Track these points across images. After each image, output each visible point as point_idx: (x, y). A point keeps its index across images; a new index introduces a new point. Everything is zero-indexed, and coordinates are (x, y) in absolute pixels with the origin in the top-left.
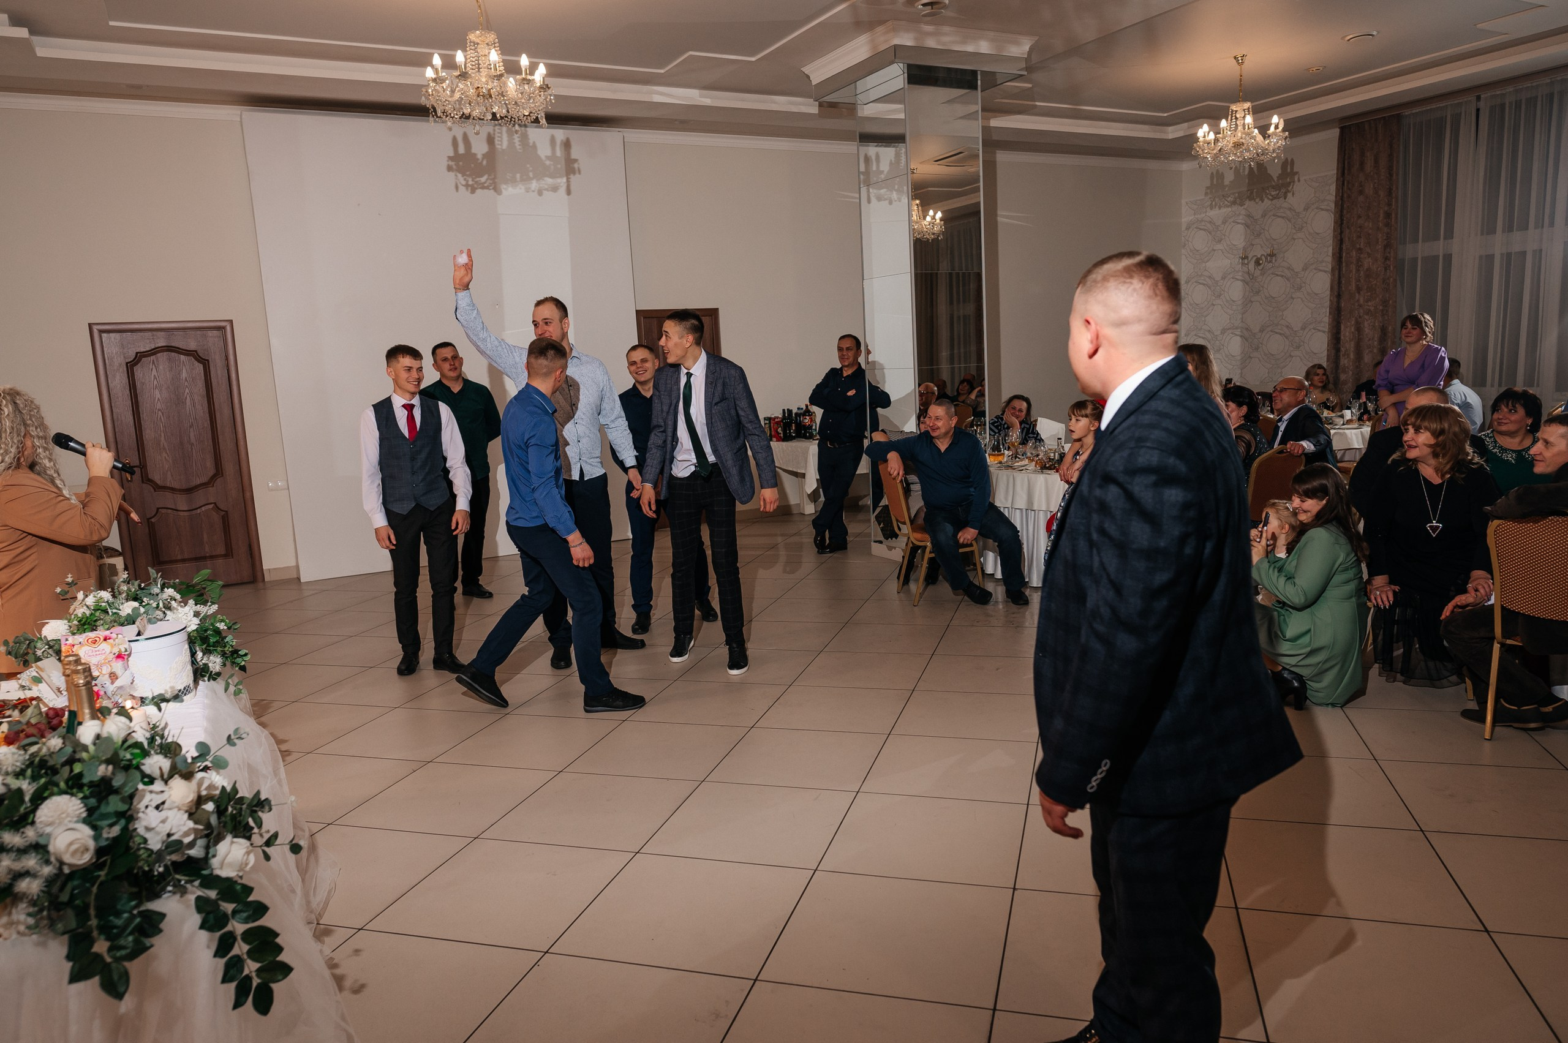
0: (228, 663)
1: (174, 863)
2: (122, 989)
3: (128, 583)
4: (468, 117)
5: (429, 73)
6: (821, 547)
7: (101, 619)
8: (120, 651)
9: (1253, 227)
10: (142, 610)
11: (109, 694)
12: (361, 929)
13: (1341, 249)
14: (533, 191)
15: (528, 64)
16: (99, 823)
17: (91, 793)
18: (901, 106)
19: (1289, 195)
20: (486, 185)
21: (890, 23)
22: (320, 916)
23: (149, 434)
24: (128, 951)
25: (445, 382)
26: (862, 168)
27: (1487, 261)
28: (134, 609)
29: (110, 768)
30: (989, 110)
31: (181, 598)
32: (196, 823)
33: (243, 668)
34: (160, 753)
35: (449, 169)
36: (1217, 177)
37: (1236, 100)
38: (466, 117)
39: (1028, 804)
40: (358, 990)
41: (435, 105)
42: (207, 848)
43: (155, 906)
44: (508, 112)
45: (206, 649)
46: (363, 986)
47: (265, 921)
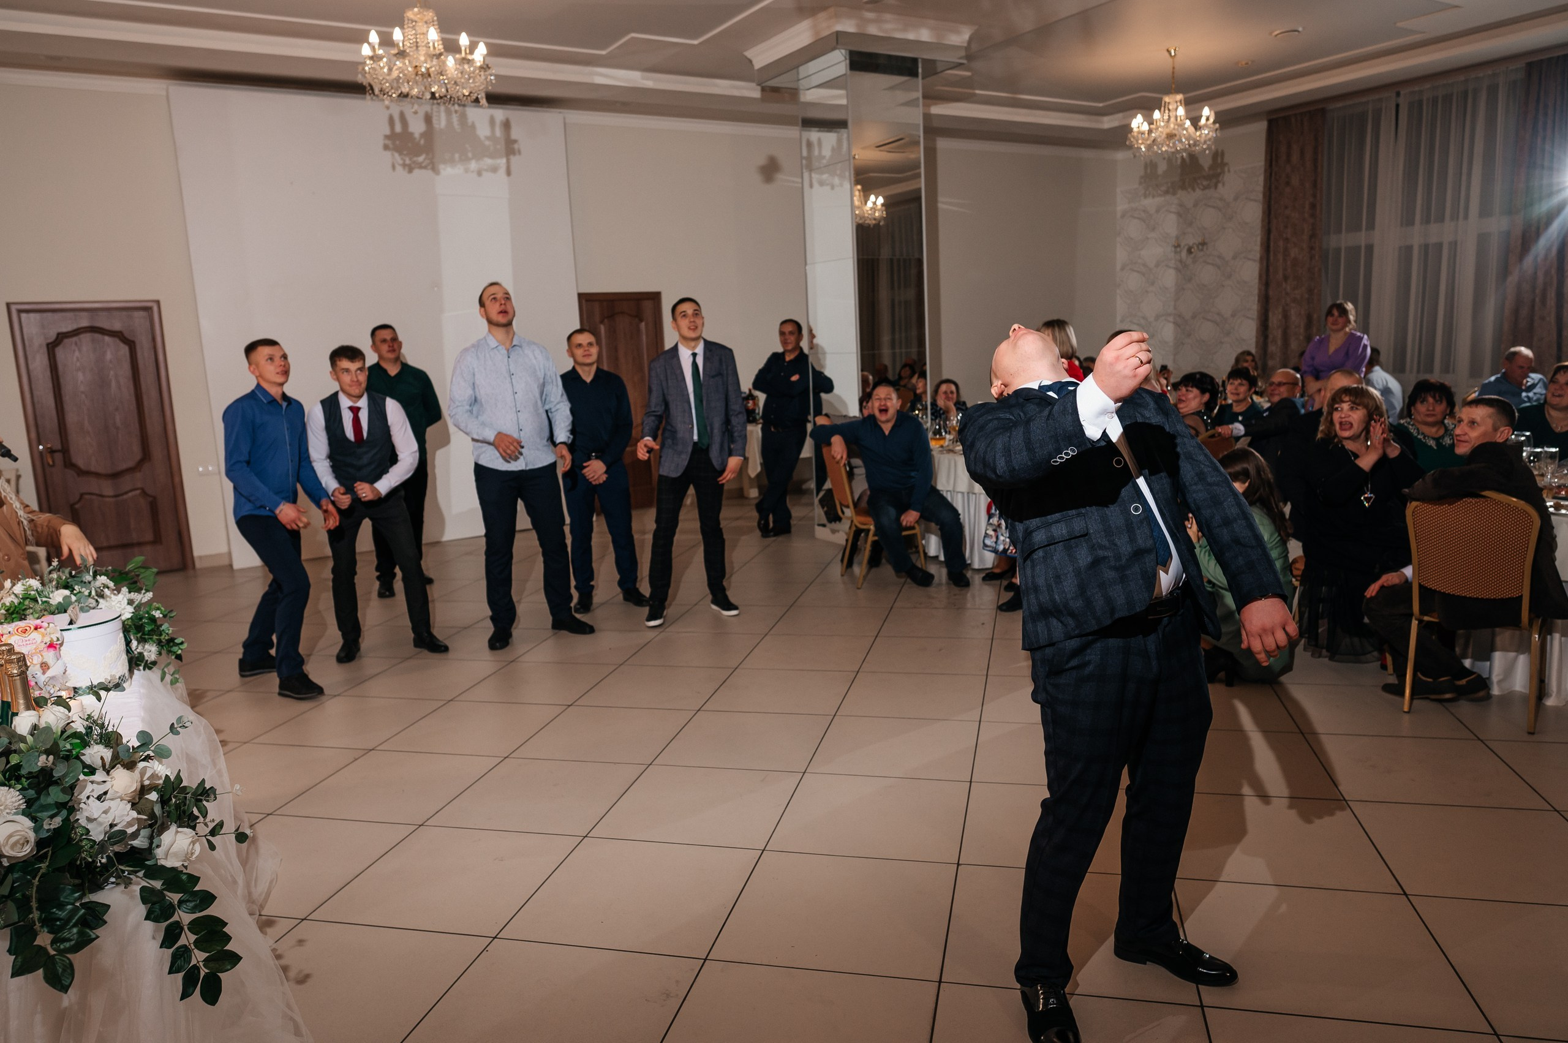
0: (164, 652)
1: (116, 854)
2: (66, 982)
3: (59, 571)
4: (406, 96)
5: (366, 50)
6: (765, 531)
7: (30, 608)
8: (52, 641)
9: (1184, 216)
10: (74, 598)
11: (41, 685)
12: (305, 919)
13: (1269, 239)
14: (473, 172)
15: (467, 43)
16: (39, 815)
17: (28, 785)
18: (842, 92)
19: (1220, 185)
20: (423, 165)
21: (832, 10)
22: (262, 907)
23: (71, 418)
24: (73, 943)
25: (384, 365)
26: (805, 153)
27: (1406, 252)
28: (66, 598)
29: (51, 758)
30: (930, 97)
31: (115, 586)
32: (139, 813)
33: (179, 657)
34: (101, 743)
35: (386, 147)
36: (1150, 166)
37: (1169, 91)
38: (404, 96)
39: (971, 782)
40: (303, 979)
41: (372, 83)
42: (151, 838)
43: (99, 897)
44: (447, 91)
45: (141, 637)
46: (307, 976)
47: (212, 911)
